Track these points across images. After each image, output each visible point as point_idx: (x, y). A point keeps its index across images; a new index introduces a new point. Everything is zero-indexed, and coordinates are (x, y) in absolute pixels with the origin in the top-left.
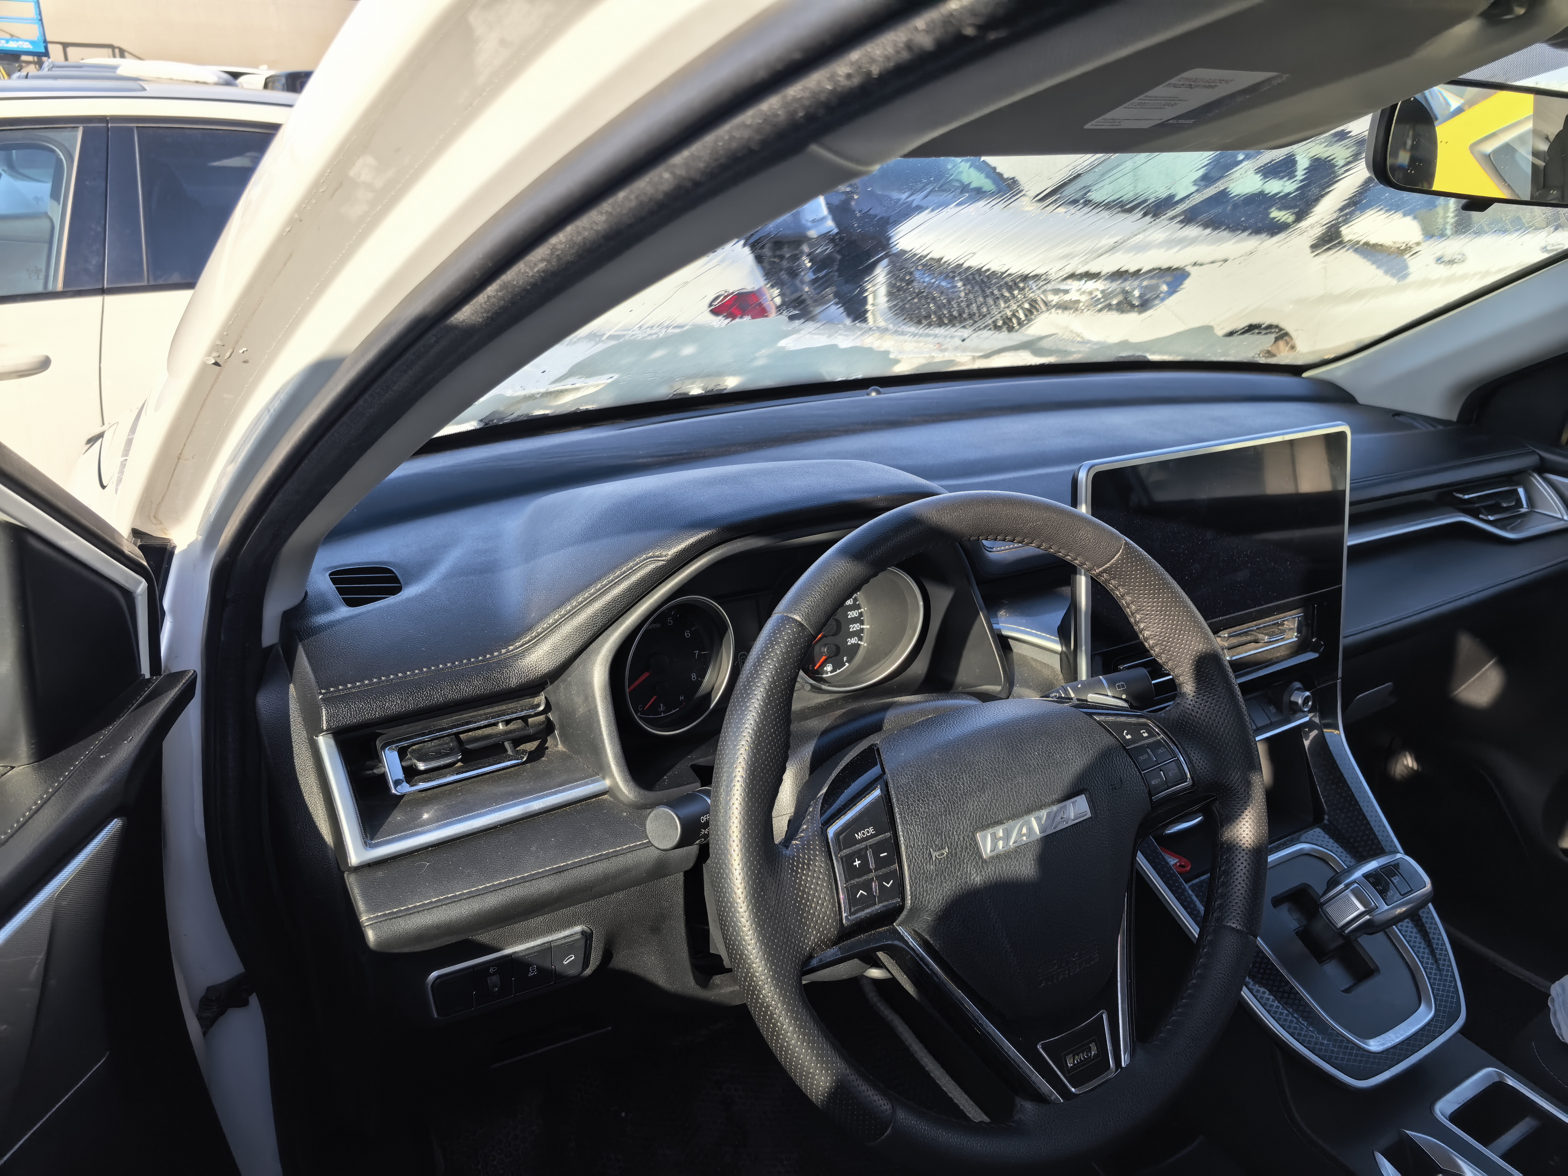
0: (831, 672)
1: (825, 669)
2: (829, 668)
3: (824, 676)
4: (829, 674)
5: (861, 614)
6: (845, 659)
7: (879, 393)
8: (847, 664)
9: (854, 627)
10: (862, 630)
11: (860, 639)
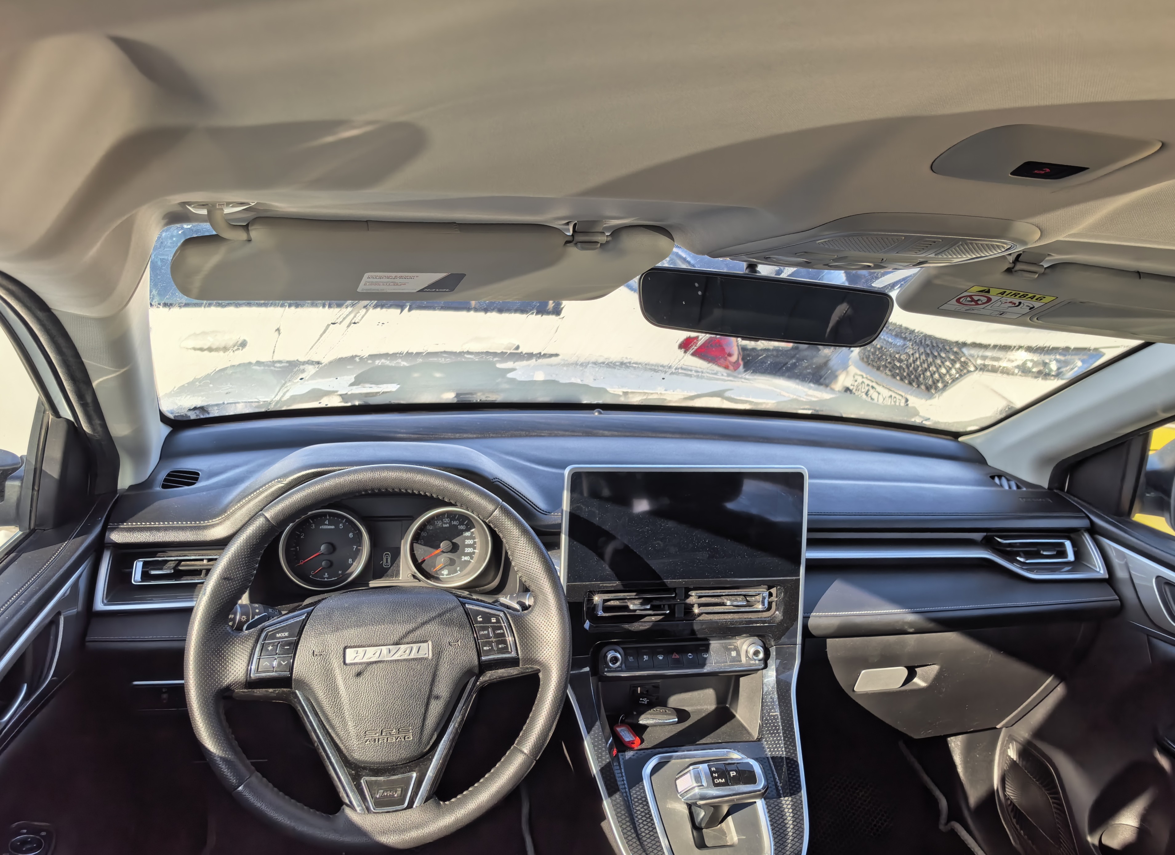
0: (447, 575)
1: (443, 572)
2: (445, 572)
3: (441, 576)
4: (445, 576)
5: (475, 543)
6: (458, 568)
7: (600, 413)
8: (459, 572)
9: (468, 550)
10: (474, 553)
11: (472, 558)
